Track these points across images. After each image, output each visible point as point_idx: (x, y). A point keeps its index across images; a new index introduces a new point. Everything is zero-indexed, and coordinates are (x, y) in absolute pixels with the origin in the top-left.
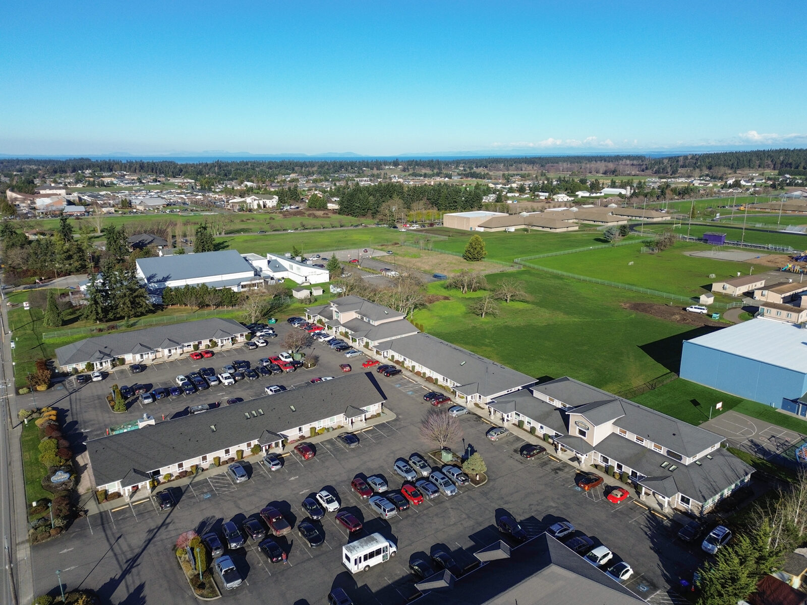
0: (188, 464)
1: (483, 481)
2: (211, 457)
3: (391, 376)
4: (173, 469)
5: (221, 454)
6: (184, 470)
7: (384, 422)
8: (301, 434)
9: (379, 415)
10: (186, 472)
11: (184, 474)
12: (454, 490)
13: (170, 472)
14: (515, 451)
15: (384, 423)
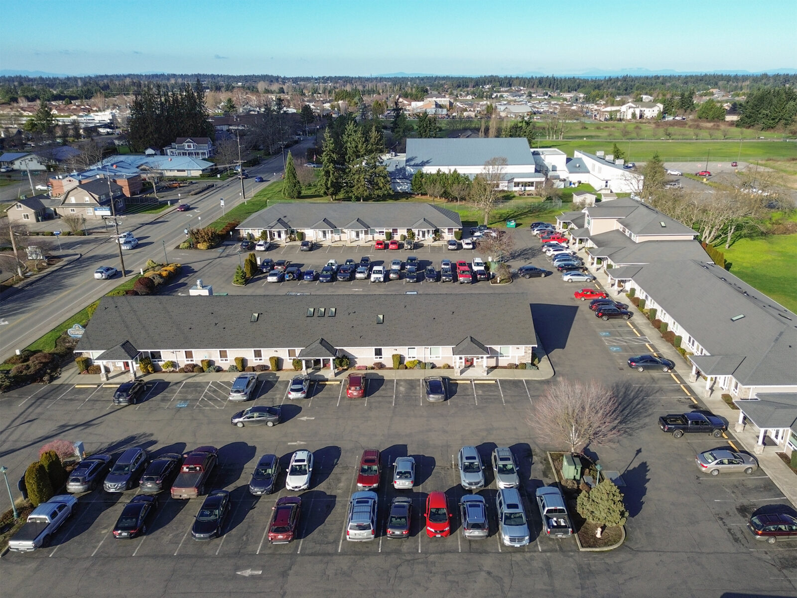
0: (200, 356)
1: (606, 545)
2: (234, 354)
3: (605, 318)
4: (179, 357)
5: (248, 354)
6: (194, 362)
7: (524, 379)
8: (378, 360)
9: (523, 366)
10: (195, 366)
11: (192, 368)
12: (521, 539)
13: (174, 360)
14: (743, 510)
15: (521, 381)
